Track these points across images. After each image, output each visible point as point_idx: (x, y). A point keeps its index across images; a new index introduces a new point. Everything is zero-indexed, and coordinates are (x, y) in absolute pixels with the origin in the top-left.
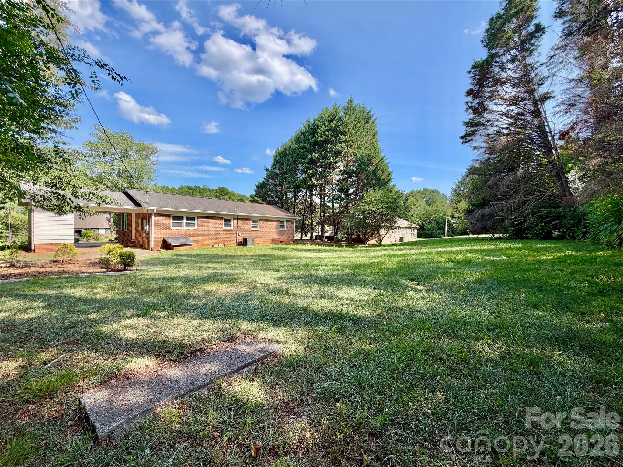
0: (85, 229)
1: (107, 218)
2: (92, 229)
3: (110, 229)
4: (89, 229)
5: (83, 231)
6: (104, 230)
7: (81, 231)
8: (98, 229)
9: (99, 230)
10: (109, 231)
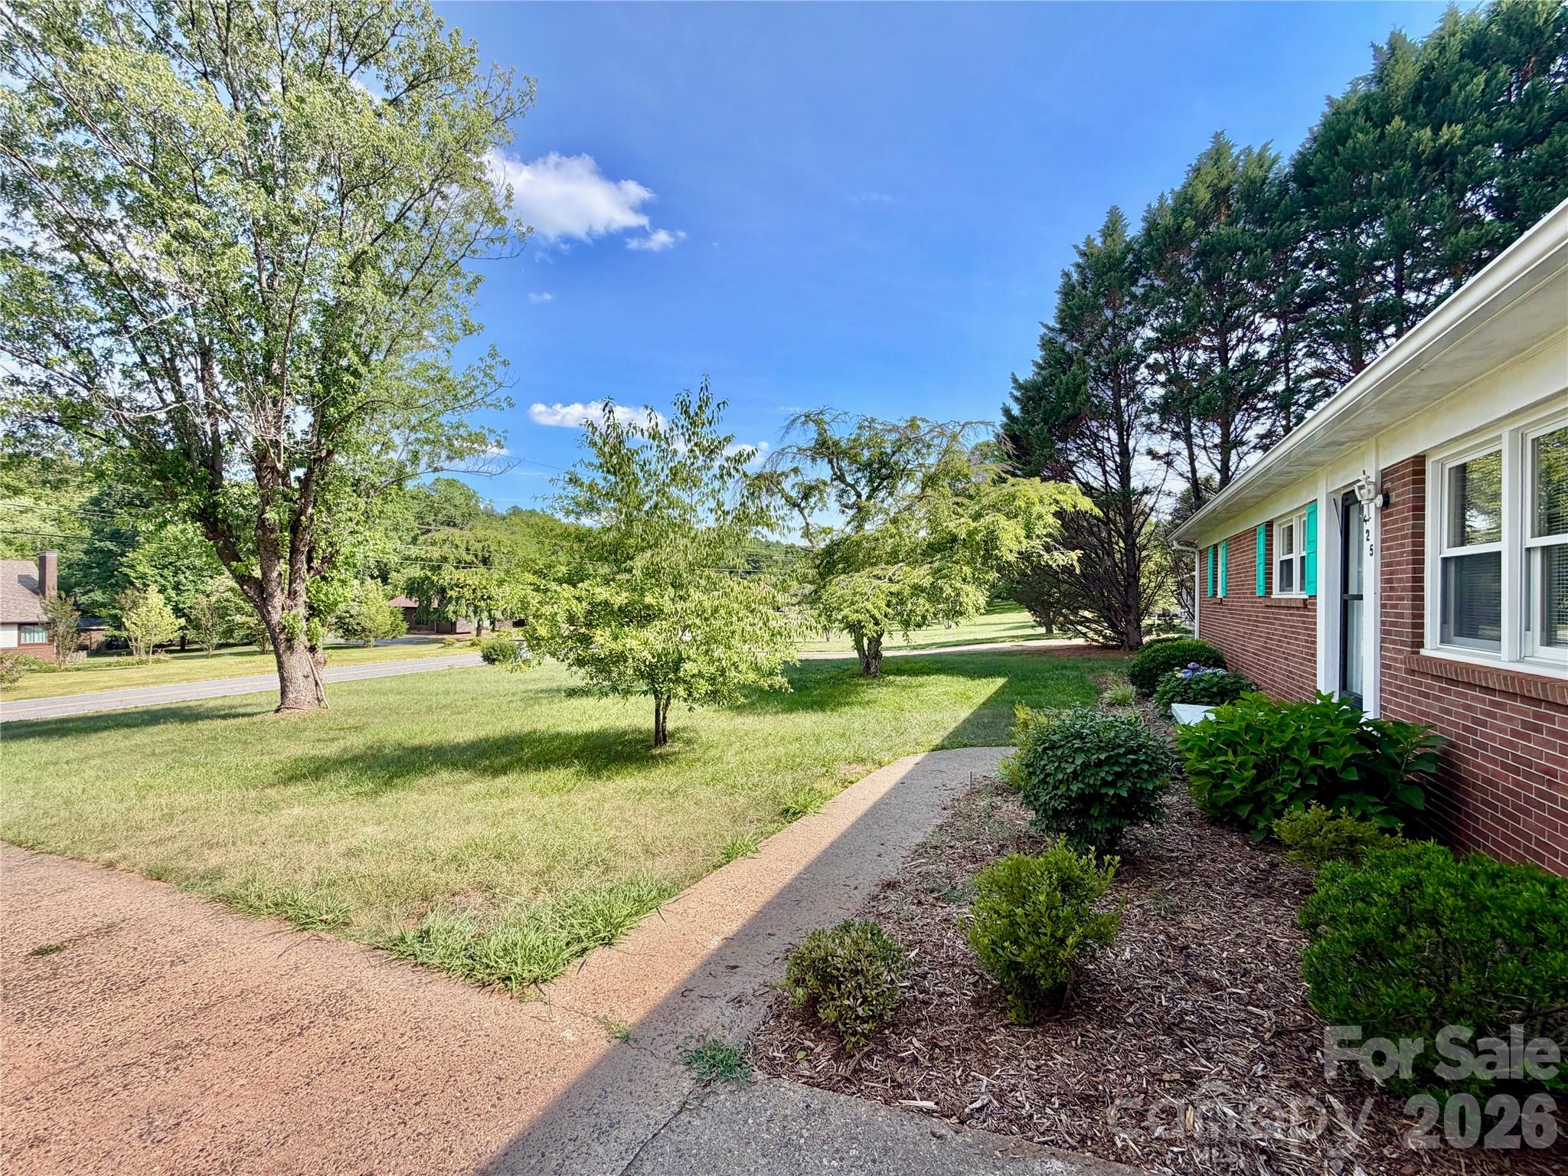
1: (24, 580)
3: (48, 625)
6: (14, 633)
10: (40, 637)
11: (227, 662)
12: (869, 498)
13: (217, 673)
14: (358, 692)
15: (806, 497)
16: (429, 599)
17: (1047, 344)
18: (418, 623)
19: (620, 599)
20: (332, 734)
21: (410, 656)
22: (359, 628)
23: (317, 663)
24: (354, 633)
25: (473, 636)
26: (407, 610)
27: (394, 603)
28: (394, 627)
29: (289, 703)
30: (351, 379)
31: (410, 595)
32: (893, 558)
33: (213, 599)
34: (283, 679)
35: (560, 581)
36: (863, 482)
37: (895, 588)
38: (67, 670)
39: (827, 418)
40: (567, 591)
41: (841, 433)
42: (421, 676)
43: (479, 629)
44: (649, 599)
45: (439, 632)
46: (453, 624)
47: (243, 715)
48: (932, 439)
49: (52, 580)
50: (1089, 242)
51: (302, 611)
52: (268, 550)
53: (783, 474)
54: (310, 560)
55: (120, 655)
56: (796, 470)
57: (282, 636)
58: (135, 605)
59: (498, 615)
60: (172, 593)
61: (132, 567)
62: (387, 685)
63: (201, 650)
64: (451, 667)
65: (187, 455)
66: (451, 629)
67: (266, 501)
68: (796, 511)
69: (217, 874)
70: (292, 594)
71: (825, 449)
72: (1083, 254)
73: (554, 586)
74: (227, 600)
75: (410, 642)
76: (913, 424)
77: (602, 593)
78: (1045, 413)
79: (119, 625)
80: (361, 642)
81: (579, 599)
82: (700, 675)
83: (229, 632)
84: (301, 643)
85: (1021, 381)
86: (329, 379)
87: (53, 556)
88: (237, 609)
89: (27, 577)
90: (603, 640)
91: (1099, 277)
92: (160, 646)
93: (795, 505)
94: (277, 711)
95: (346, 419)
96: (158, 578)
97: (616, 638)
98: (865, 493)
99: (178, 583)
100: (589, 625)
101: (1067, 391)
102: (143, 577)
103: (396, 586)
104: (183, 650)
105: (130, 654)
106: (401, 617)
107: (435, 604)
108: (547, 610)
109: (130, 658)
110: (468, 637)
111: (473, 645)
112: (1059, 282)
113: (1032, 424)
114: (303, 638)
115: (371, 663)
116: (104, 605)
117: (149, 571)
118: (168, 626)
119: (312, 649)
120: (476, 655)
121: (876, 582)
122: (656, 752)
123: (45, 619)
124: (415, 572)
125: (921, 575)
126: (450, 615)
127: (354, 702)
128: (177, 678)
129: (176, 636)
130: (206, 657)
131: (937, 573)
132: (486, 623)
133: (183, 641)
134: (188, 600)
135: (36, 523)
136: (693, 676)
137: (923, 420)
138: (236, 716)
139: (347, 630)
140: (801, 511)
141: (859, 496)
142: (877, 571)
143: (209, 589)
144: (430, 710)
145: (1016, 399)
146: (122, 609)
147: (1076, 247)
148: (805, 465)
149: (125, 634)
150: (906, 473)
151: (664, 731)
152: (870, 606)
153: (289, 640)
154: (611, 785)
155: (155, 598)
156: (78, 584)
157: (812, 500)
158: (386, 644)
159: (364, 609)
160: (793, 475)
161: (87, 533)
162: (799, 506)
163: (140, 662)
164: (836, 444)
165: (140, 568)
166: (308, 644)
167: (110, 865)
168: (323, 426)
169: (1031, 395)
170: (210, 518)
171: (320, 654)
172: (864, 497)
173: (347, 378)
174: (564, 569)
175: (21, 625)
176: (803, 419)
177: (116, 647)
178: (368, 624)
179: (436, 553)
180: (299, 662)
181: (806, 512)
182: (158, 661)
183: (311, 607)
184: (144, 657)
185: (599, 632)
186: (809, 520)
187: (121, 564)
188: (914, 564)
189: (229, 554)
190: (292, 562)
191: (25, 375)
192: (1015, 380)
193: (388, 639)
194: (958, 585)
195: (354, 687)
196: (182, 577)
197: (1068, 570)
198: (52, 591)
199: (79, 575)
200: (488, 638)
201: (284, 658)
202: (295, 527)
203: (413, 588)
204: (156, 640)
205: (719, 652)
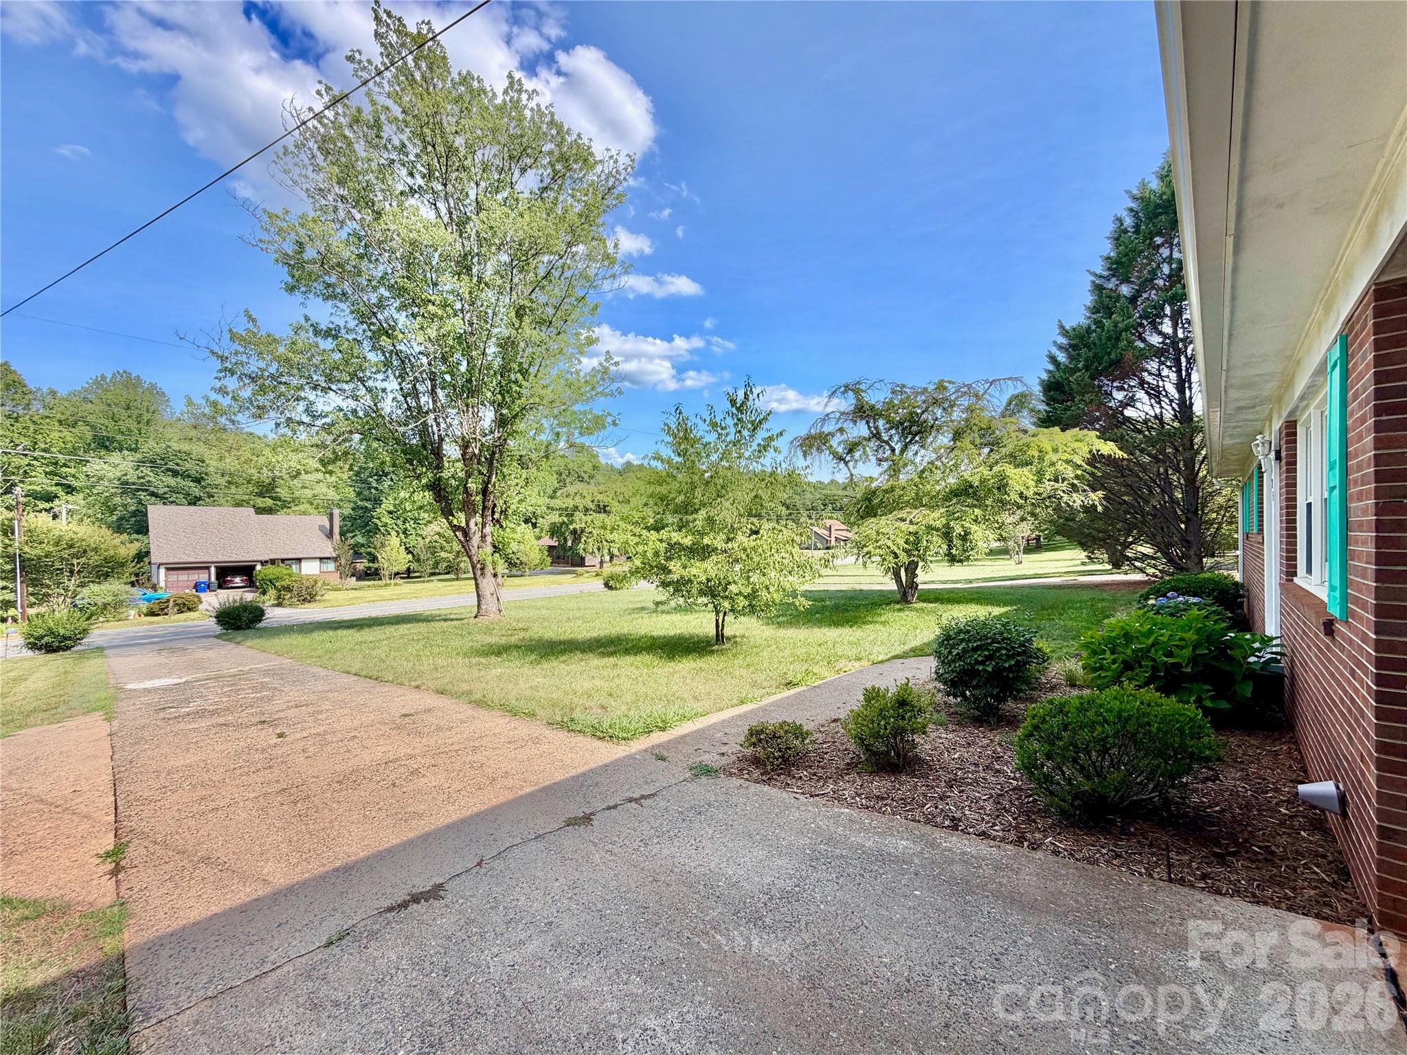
0: (263, 563)
1: (321, 528)
2: (283, 560)
3: (335, 559)
4: (273, 562)
5: (259, 567)
6: (317, 563)
7: (253, 568)
8: (299, 560)
9: (304, 564)
10: (331, 566)
11: (435, 585)
12: (902, 452)
13: (432, 593)
14: (521, 607)
15: (850, 451)
16: (565, 539)
17: (1098, 289)
18: (558, 558)
19: (688, 541)
20: (510, 632)
21: (553, 583)
22: (518, 562)
23: (498, 585)
24: (515, 565)
25: (597, 568)
26: (551, 548)
27: (541, 542)
28: (542, 562)
29: (482, 612)
30: (518, 389)
31: (552, 537)
32: (917, 503)
33: (427, 541)
34: (478, 596)
35: (648, 529)
36: (896, 438)
37: (912, 528)
38: (347, 589)
39: (863, 387)
40: (653, 535)
41: (876, 398)
42: (561, 598)
43: (602, 563)
44: (706, 541)
45: (573, 565)
46: (583, 559)
47: (456, 619)
48: (957, 399)
49: (336, 530)
50: (1143, 185)
51: (489, 549)
52: (468, 508)
53: (829, 434)
54: (493, 513)
55: (374, 580)
56: (841, 430)
57: (479, 566)
58: (383, 545)
59: (616, 552)
60: (402, 536)
61: (379, 519)
62: (540, 604)
63: (420, 577)
64: (582, 592)
65: (424, 446)
66: (581, 562)
67: (469, 475)
68: (842, 465)
69: (469, 693)
70: (483, 537)
71: (862, 412)
72: (1135, 198)
73: (644, 532)
74: (436, 542)
75: (553, 573)
76: (941, 387)
77: (676, 537)
78: (1086, 360)
79: (374, 559)
80: (519, 573)
81: (661, 541)
82: (740, 593)
83: (437, 564)
84: (489, 570)
85: (1067, 328)
86: (504, 390)
87: (336, 512)
88: (441, 548)
89: (323, 526)
90: (677, 569)
91: (1150, 219)
92: (397, 574)
93: (841, 459)
94: (476, 617)
95: (515, 417)
96: (395, 527)
97: (685, 567)
98: (898, 448)
99: (406, 529)
100: (669, 559)
101: (1109, 339)
102: (385, 525)
103: (542, 529)
104: (409, 577)
105: (380, 579)
106: (546, 553)
107: (569, 544)
108: (640, 548)
109: (380, 582)
110: (594, 569)
111: (597, 575)
112: (1110, 228)
113: (1074, 371)
114: (491, 567)
115: (527, 588)
116: (363, 545)
117: (389, 521)
118: (402, 560)
119: (495, 575)
120: (599, 583)
121: (898, 524)
122: (715, 648)
123: (334, 555)
124: (555, 518)
125: (936, 518)
126: (581, 551)
127: (521, 614)
128: (409, 596)
129: (404, 568)
130: (424, 582)
131: (950, 514)
132: (607, 558)
133: (409, 571)
134: (412, 540)
135: (325, 490)
136: (736, 595)
137: (950, 382)
138: (452, 620)
139: (511, 563)
140: (846, 463)
141: (893, 450)
142: (902, 514)
143: (424, 533)
144: (569, 619)
145: (1060, 347)
146: (375, 548)
147: (1127, 192)
148: (848, 425)
149: (376, 565)
150: (935, 428)
151: (722, 635)
152: (890, 543)
153: (482, 569)
154: (681, 665)
155: (394, 541)
156: (348, 531)
157: (857, 455)
158: (537, 575)
159: (522, 547)
160: (838, 435)
161: (352, 495)
162: (844, 460)
163: (386, 585)
164: (872, 408)
165: (383, 519)
166: (493, 572)
167: (418, 687)
168: (502, 422)
169: (1078, 341)
170: (437, 488)
171: (499, 579)
172: (897, 452)
173: (515, 388)
174: (652, 521)
175: (321, 559)
176: (843, 389)
177: (371, 574)
178: (524, 559)
179: (570, 503)
180: (487, 583)
181: (851, 464)
182: (396, 584)
183: (494, 547)
184: (388, 582)
185: (673, 563)
186: (854, 472)
187: (373, 517)
188: (932, 508)
189: (447, 513)
190: (482, 516)
191: (344, 405)
192: (1062, 327)
193: (538, 570)
194: (968, 525)
195: (518, 604)
196: (408, 525)
197: (1089, 509)
198: (337, 536)
199: (349, 524)
200: (608, 569)
201: (479, 581)
202: (485, 492)
203: (555, 531)
204: (395, 570)
205: (755, 578)
